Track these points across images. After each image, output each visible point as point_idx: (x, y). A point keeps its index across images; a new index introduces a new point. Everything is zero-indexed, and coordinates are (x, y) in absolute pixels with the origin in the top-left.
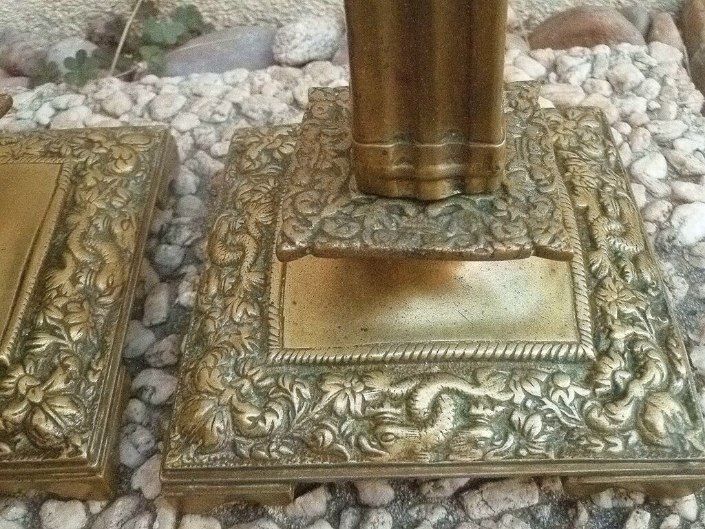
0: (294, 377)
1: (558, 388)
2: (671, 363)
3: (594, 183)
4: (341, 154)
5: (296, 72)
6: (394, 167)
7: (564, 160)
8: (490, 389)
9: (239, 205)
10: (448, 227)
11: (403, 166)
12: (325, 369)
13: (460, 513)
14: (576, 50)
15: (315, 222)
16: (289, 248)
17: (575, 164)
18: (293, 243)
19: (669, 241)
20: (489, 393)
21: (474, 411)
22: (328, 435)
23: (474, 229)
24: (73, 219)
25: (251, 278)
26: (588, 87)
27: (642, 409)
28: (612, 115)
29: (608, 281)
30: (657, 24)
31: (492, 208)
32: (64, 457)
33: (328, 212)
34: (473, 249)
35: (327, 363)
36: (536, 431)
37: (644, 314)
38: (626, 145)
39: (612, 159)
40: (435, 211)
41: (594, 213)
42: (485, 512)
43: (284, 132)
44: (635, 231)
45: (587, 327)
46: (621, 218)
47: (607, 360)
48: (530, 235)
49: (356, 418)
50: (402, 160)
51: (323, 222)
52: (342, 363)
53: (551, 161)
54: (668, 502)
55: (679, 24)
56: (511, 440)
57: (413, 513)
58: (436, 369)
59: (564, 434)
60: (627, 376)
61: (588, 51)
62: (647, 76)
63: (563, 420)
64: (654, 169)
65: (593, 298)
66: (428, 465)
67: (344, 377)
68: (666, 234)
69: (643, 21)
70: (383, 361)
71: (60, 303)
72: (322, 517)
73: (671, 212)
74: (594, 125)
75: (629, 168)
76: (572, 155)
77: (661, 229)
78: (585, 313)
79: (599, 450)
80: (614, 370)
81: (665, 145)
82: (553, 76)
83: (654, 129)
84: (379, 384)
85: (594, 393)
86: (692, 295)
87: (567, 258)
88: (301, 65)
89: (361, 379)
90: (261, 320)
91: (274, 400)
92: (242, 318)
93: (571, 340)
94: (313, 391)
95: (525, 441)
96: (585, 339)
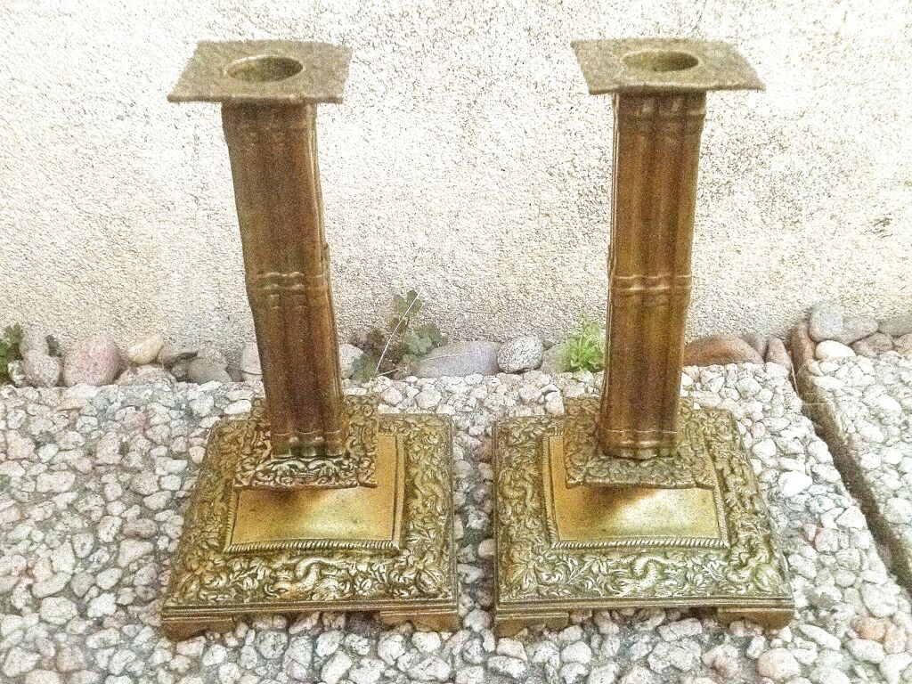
0: (568, 555)
1: (710, 560)
2: (771, 551)
3: (727, 455)
4: (590, 435)
5: (517, 377)
6: (625, 442)
7: (709, 442)
8: (674, 560)
9: (514, 465)
10: (652, 472)
11: (629, 442)
12: (583, 551)
13: (658, 638)
14: (714, 367)
15: (585, 470)
16: (573, 482)
17: (715, 445)
18: (575, 479)
19: (776, 494)
20: (674, 562)
21: (666, 571)
22: (590, 584)
23: (665, 473)
24: (413, 471)
25: (532, 505)
26: (723, 393)
27: (755, 573)
28: (739, 413)
29: (735, 508)
30: (772, 348)
31: (673, 464)
32: (440, 598)
33: (589, 465)
34: (665, 484)
35: (585, 548)
36: (699, 583)
37: (756, 526)
38: (749, 434)
39: (738, 441)
40: (644, 465)
41: (727, 472)
42: (673, 637)
43: (533, 421)
44: (751, 483)
45: (725, 531)
46: (743, 475)
47: (736, 548)
48: (694, 476)
49: (604, 575)
50: (629, 438)
51: (588, 470)
52: (594, 548)
53: (702, 441)
54: (775, 632)
55: (788, 347)
56: (687, 586)
57: (631, 639)
58: (644, 551)
59: (714, 584)
60: (747, 556)
61: (722, 368)
62: (763, 387)
63: (714, 577)
64: (766, 449)
65: (727, 517)
66: (644, 600)
67: (596, 554)
68: (774, 490)
69: (762, 347)
70: (616, 546)
71: (420, 517)
72: (579, 640)
73: (778, 477)
74: (726, 421)
75: (751, 449)
76: (713, 439)
77: (771, 487)
78: (723, 524)
79: (733, 592)
80: (740, 552)
81: (775, 434)
82: (698, 385)
83: (767, 423)
84: (616, 557)
85: (729, 564)
86: (790, 526)
87: (712, 488)
88: (520, 372)
89: (605, 555)
90: (543, 527)
91: (558, 566)
92: (531, 526)
93: (716, 537)
94: (579, 561)
95: (694, 587)
96: (723, 537)
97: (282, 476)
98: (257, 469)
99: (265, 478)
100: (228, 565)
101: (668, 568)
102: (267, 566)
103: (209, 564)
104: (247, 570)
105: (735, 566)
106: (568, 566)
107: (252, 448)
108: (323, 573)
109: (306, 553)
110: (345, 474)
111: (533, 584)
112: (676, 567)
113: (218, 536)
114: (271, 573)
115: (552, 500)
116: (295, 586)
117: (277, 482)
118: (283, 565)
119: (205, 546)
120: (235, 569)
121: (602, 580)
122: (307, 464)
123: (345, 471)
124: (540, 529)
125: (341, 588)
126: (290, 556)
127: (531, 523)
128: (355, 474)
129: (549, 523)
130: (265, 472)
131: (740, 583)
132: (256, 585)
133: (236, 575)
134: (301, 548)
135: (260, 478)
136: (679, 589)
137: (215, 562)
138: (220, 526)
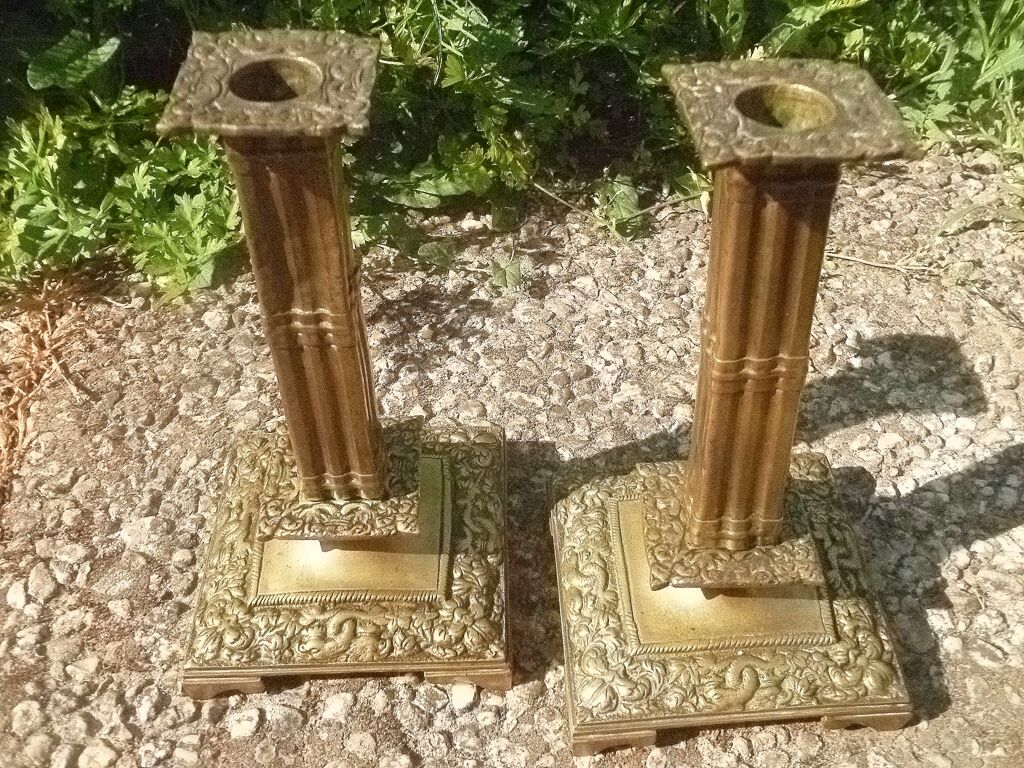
1: (815, 662)
16: (658, 583)
18: (660, 580)
24: (462, 502)
27: (866, 673)
32: (491, 658)
33: (675, 560)
49: (696, 685)
52: (681, 651)
58: (740, 653)
60: (856, 652)
67: (684, 660)
70: (707, 650)
71: (468, 560)
80: (848, 649)
85: (837, 665)
89: (695, 661)
90: (621, 625)
91: (642, 677)
92: (607, 624)
93: (821, 631)
94: (666, 670)
95: (799, 695)
96: (829, 630)
97: (311, 523)
98: (283, 515)
99: (292, 527)
100: (254, 620)
101: (768, 674)
102: (297, 622)
103: (233, 619)
104: (275, 627)
105: (843, 667)
106: (654, 677)
107: (277, 488)
108: (360, 630)
109: (340, 606)
110: (383, 522)
111: (614, 701)
112: (778, 672)
113: (243, 584)
114: (302, 630)
115: (629, 589)
116: (329, 645)
117: (306, 531)
118: (315, 621)
119: (228, 597)
120: (262, 625)
121: (694, 692)
122: (339, 508)
123: (382, 517)
124: (618, 628)
125: (380, 647)
126: (323, 610)
127: (606, 620)
128: (394, 522)
129: (627, 621)
130: (292, 519)
131: (850, 687)
132: (286, 644)
133: (263, 632)
134: (335, 601)
135: (286, 527)
136: (781, 699)
137: (240, 616)
138: (245, 571)
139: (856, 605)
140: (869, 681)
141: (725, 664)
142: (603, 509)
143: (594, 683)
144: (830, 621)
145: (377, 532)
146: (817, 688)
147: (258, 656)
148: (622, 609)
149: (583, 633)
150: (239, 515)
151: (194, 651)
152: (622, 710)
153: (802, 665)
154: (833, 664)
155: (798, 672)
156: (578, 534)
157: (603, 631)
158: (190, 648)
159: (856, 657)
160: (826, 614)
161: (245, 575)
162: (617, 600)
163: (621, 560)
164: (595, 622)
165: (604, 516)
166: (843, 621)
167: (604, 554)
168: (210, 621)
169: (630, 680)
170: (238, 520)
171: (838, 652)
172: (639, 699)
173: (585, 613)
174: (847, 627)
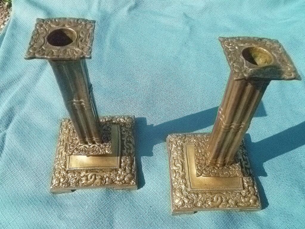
0: (194, 193)
1: (238, 195)
32: (132, 184)
34: (228, 176)
67: (203, 193)
70: (209, 191)
84: (209, 195)
89: (206, 194)
90: (186, 182)
91: (192, 198)
92: (183, 182)
93: (240, 186)
94: (198, 196)
95: (233, 204)
96: (242, 186)
97: (82, 151)
98: (74, 148)
99: (77, 152)
100: (68, 175)
101: (225, 198)
102: (80, 175)
103: (63, 174)
104: (74, 177)
105: (244, 197)
106: (195, 198)
107: (73, 140)
108: (97, 177)
109: (91, 171)
110: (102, 150)
111: (184, 204)
112: (227, 198)
113: (65, 164)
114: (81, 178)
115: (189, 172)
116: (89, 182)
117: (81, 153)
118: (85, 175)
119: (61, 168)
120: (70, 176)
121: (205, 202)
122: (90, 146)
123: (102, 148)
124: (185, 183)
125: (102, 182)
126: (87, 172)
127: (182, 181)
128: (105, 150)
129: (188, 181)
130: (77, 149)
131: (246, 202)
132: (77, 182)
133: (71, 178)
134: (90, 170)
135: (75, 152)
136: (228, 205)
137: (64, 174)
138: (65, 161)
139: (249, 179)
140: (251, 201)
141: (214, 195)
142: (182, 146)
143: (179, 199)
144: (242, 184)
145: (100, 153)
146: (238, 202)
147: (70, 185)
148: (187, 177)
149: (176, 183)
150: (63, 143)
151: (53, 184)
152: (186, 206)
153: (234, 196)
154: (242, 196)
155: (233, 198)
156: (175, 153)
157: (181, 183)
158: (51, 183)
159: (248, 194)
160: (241, 182)
161: (65, 162)
162: (185, 174)
163: (187, 163)
164: (179, 180)
165: (182, 148)
166: (245, 183)
167: (182, 160)
168: (56, 175)
169: (188, 198)
170: (63, 145)
171: (244, 192)
172: (190, 204)
173: (177, 177)
174: (246, 185)
